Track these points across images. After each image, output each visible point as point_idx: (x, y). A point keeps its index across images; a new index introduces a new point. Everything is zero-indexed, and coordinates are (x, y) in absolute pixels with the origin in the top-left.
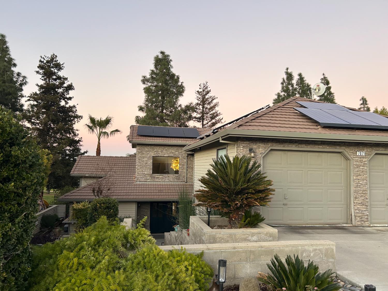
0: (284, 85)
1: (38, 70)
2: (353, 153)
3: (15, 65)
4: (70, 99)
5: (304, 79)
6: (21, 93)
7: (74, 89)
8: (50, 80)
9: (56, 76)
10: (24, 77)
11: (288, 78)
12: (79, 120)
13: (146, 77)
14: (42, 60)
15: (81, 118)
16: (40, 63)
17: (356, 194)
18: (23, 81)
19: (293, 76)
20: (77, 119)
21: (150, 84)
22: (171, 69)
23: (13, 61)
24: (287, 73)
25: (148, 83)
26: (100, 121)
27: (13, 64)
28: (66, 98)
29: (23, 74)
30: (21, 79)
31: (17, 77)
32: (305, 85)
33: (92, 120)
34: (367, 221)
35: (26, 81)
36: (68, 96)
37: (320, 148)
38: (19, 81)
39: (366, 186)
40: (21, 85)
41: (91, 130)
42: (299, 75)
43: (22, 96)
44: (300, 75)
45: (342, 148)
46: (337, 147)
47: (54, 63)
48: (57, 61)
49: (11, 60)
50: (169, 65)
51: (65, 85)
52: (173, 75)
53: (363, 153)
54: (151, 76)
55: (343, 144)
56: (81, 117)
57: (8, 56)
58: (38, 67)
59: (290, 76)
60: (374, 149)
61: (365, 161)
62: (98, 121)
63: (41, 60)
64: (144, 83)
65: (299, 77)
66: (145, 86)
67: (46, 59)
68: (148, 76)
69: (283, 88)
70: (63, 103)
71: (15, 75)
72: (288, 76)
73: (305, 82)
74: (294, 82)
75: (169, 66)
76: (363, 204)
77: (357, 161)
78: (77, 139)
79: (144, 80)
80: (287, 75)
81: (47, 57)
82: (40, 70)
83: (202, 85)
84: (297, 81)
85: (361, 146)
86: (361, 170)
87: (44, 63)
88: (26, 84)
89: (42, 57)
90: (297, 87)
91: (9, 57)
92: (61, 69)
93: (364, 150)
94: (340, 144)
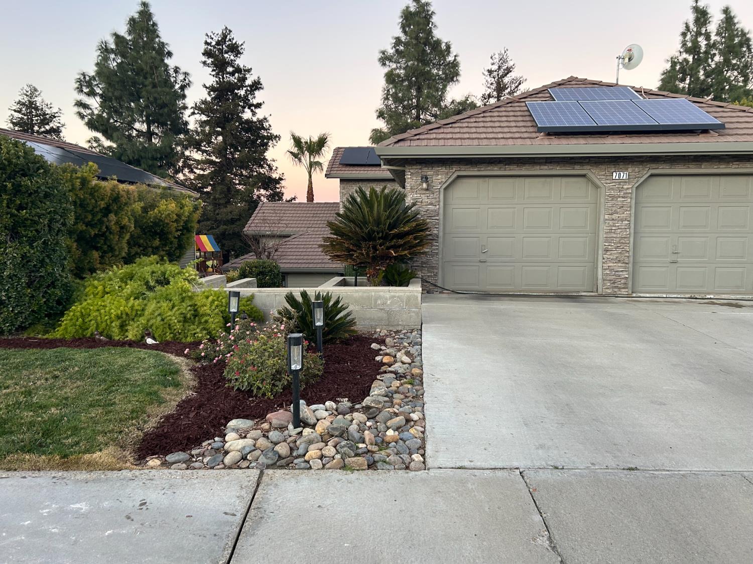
0: (688, 37)
1: (204, 59)
2: (604, 175)
3: (170, 54)
4: (259, 106)
5: (736, 20)
6: (183, 102)
7: (262, 89)
8: (225, 76)
9: (233, 67)
10: (186, 74)
11: (697, 21)
12: (275, 144)
13: (387, 52)
14: (209, 41)
15: (277, 139)
16: (206, 46)
17: (606, 244)
18: (185, 80)
19: (709, 16)
20: (272, 141)
21: (394, 66)
22: (433, 31)
23: (166, 46)
24: (696, 9)
25: (391, 64)
26: (309, 141)
27: (167, 53)
28: (253, 105)
29: (183, 70)
30: (181, 77)
31: (174, 75)
32: (737, 33)
33: (297, 141)
34: (624, 288)
35: (189, 81)
36: (255, 102)
37: (545, 170)
38: (179, 81)
39: (628, 230)
40: (183, 88)
41: (296, 159)
42: (724, 10)
43: (185, 108)
44: (726, 11)
45: (585, 167)
46: (576, 166)
47: (227, 43)
48: (233, 39)
49: (163, 45)
50: (429, 24)
51: (248, 82)
52: (438, 42)
53: (625, 175)
54: (394, 49)
55: (588, 160)
56: (277, 137)
57: (157, 40)
58: (204, 54)
59: (702, 16)
60: (648, 166)
61: (628, 189)
62: (306, 143)
63: (206, 41)
64: (384, 64)
65: (725, 16)
66: (386, 70)
67: (214, 38)
68: (391, 51)
69: (684, 44)
70: (247, 115)
71: (171, 72)
72: (697, 16)
73: (737, 26)
74: (712, 28)
75: (430, 26)
76: (619, 260)
77: (612, 189)
78: (275, 175)
79: (384, 59)
80: (697, 13)
81: (215, 35)
82: (207, 60)
83: (497, 56)
84: (720, 26)
85: (622, 163)
86: (619, 203)
87: (211, 46)
88: (189, 86)
89: (208, 36)
90: (718, 38)
91: (159, 41)
92: (240, 53)
93: (627, 169)
94: (581, 161)
